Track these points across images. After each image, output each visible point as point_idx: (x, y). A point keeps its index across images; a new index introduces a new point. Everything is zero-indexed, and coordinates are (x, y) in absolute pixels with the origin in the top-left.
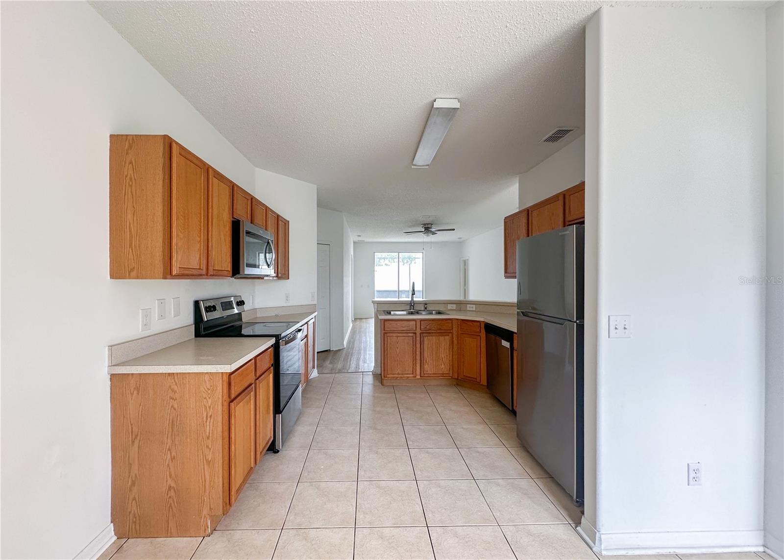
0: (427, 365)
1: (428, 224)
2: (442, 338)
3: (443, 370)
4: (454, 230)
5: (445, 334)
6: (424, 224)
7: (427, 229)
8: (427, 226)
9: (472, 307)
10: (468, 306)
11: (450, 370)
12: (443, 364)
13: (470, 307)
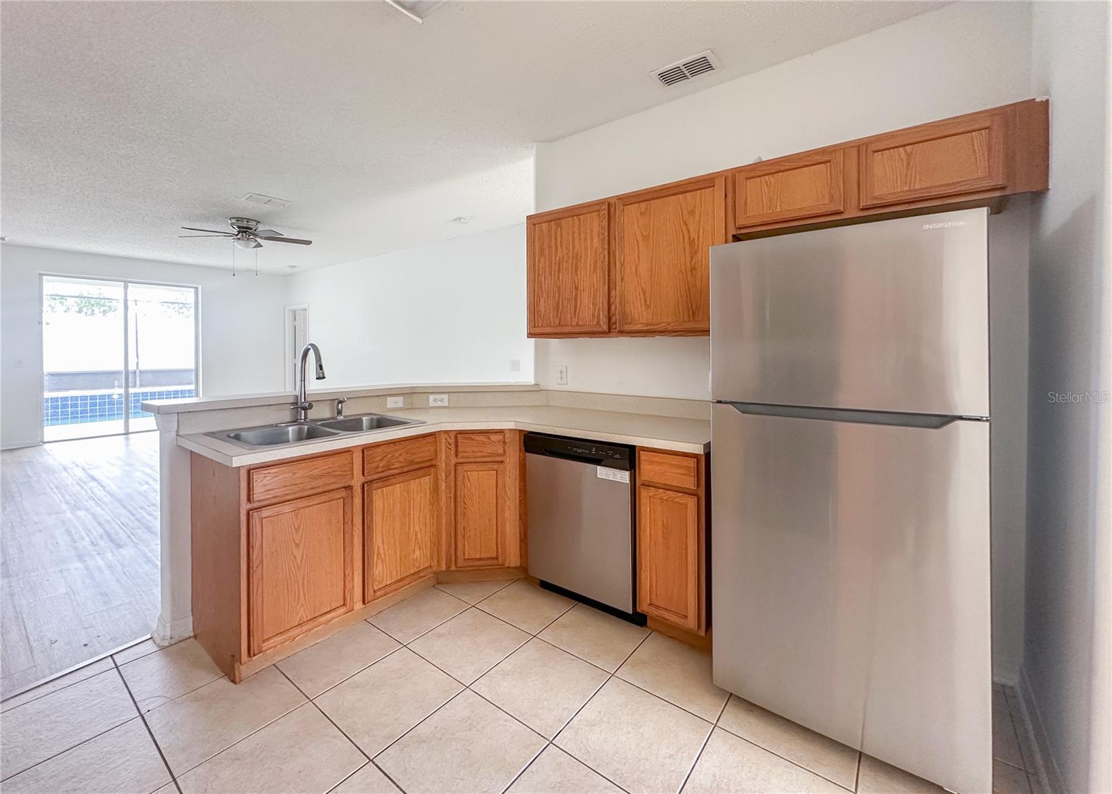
0: (380, 565)
1: (248, 220)
2: (414, 485)
3: (417, 564)
4: (309, 243)
5: (421, 473)
6: (238, 219)
7: (246, 230)
8: (245, 224)
9: (442, 400)
10: (432, 397)
11: (432, 558)
12: (417, 549)
13: (435, 400)
